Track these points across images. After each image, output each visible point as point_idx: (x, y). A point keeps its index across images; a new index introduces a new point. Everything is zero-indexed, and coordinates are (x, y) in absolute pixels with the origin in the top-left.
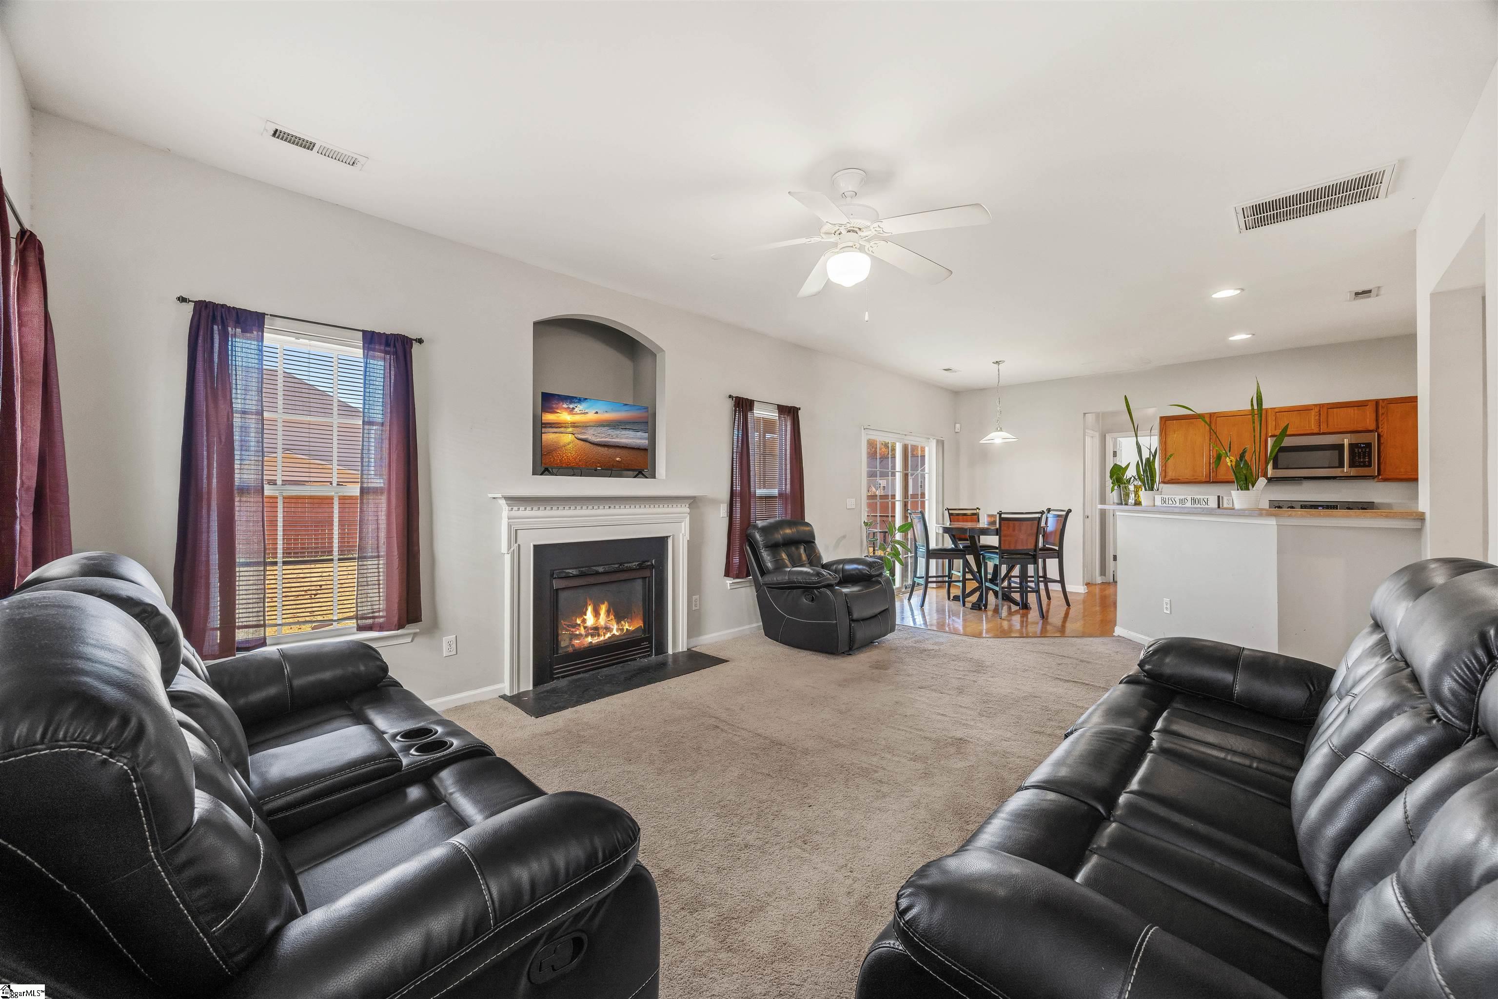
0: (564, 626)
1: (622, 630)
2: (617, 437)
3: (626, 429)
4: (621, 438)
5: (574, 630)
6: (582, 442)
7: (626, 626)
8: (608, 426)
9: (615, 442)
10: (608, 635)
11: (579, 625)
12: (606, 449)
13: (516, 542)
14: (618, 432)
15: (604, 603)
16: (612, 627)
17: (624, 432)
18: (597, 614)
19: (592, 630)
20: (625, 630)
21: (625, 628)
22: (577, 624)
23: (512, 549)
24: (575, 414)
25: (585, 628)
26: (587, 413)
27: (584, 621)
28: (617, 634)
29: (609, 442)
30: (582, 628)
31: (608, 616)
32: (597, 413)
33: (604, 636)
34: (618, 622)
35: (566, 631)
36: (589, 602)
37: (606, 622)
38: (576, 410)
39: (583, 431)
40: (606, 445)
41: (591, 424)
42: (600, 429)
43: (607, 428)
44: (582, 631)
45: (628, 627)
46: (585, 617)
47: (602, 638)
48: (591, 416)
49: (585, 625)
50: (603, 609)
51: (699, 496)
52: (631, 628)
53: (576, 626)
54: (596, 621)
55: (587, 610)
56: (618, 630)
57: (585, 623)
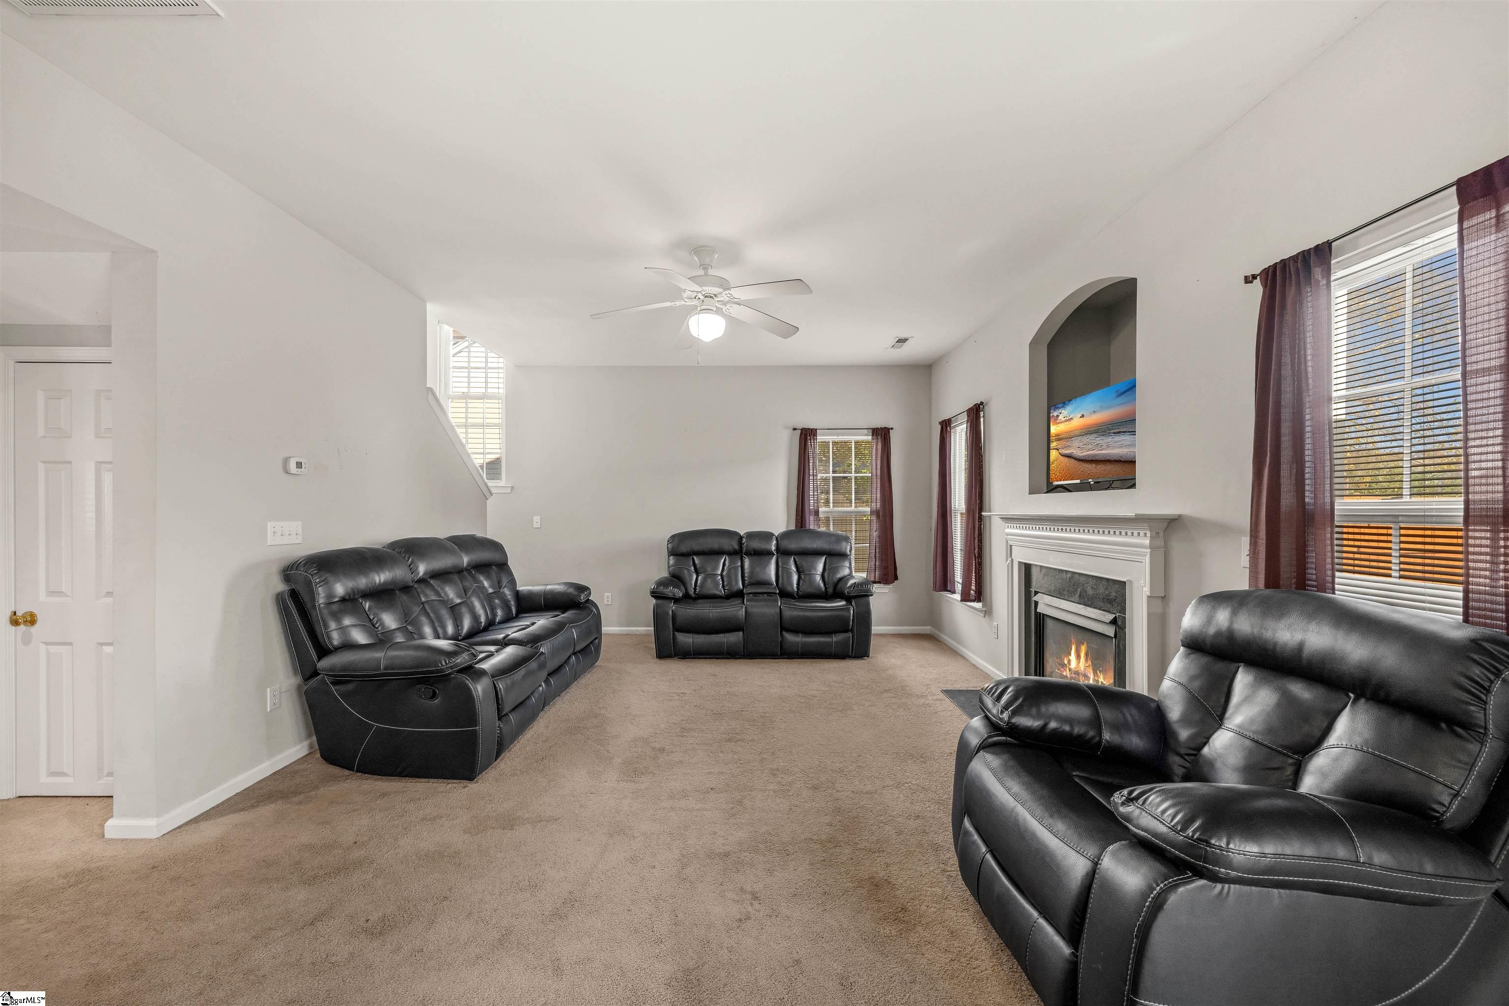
1: (1097, 680)
2: (1108, 447)
3: (1119, 432)
4: (1114, 447)
5: (1062, 669)
6: (1066, 459)
7: (1101, 679)
8: (1096, 432)
9: (1105, 454)
11: (1066, 664)
12: (1094, 465)
14: (1109, 439)
15: (1083, 644)
16: (1089, 673)
17: (1117, 438)
18: (1078, 657)
19: (1074, 671)
20: (1100, 682)
22: (1064, 662)
23: (1008, 563)
24: (1059, 423)
25: (1070, 670)
26: (1072, 419)
27: (1068, 662)
29: (1097, 455)
31: (1086, 660)
32: (1083, 416)
34: (1095, 673)
35: (1057, 669)
36: (1073, 640)
37: (1085, 669)
38: (1061, 417)
39: (1068, 444)
40: (1093, 461)
41: (1076, 433)
42: (1085, 439)
43: (1095, 435)
44: (1067, 670)
45: (1102, 680)
46: (1069, 659)
48: (1077, 422)
49: (1070, 667)
50: (1083, 649)
51: (1180, 516)
52: (1105, 683)
53: (1064, 665)
54: (1078, 664)
55: (1071, 649)
56: (1094, 680)
57: (1070, 664)
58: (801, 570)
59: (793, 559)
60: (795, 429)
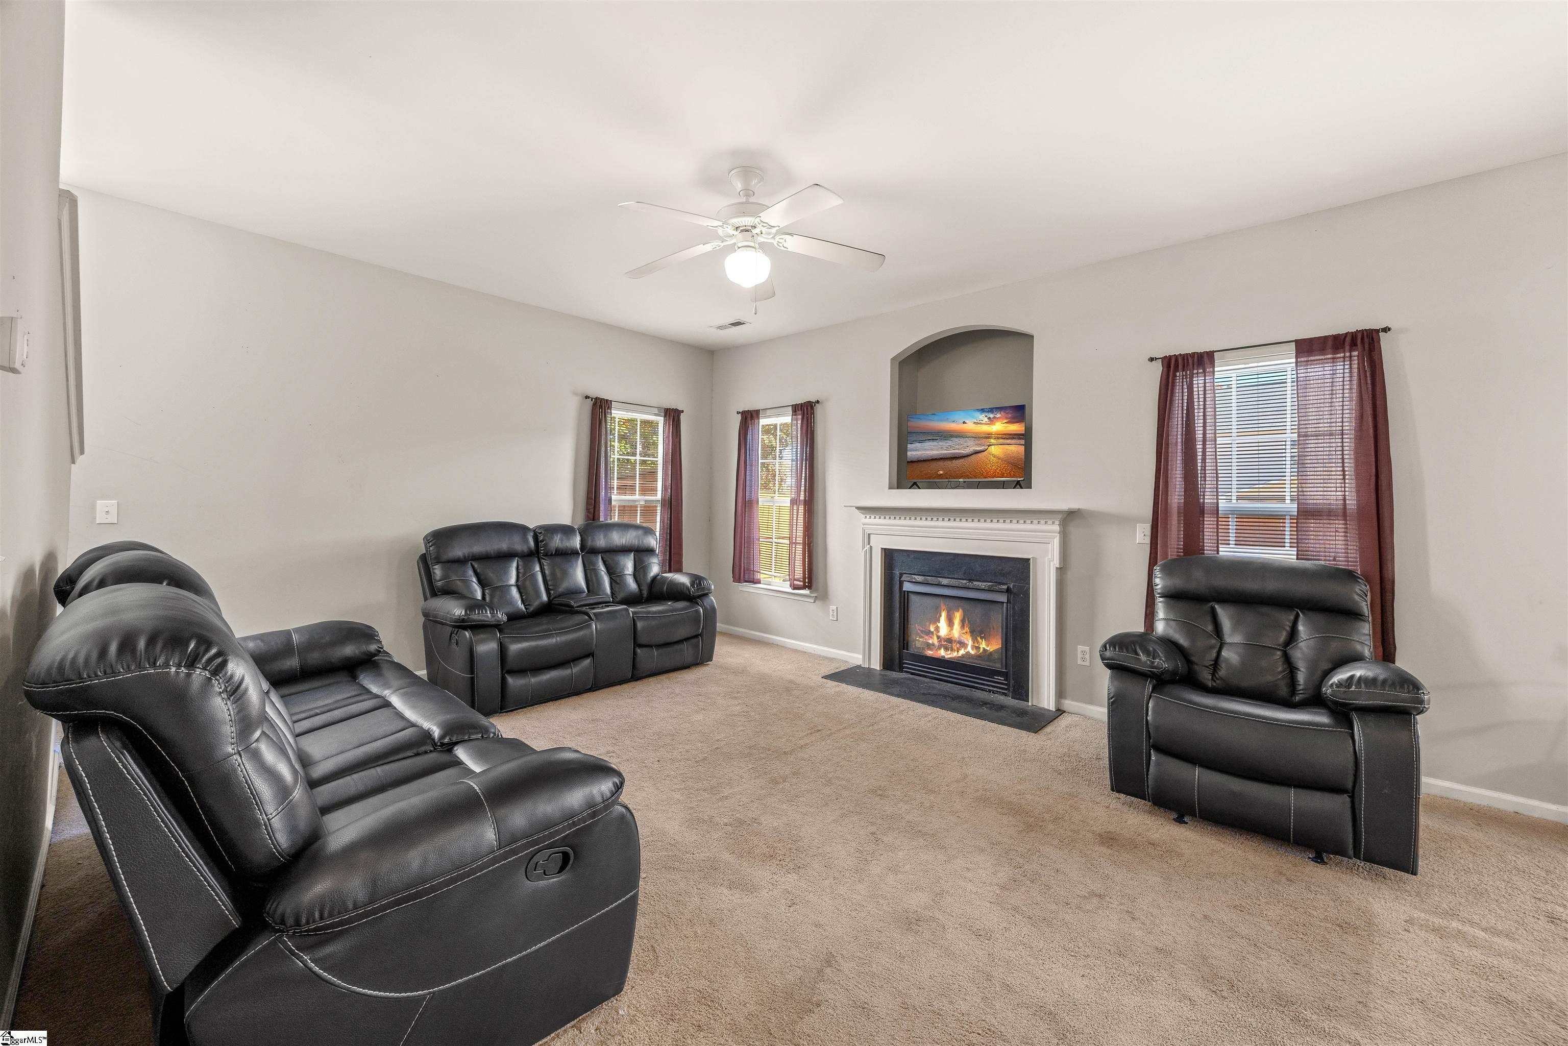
0: (919, 631)
1: (978, 648)
5: (927, 637)
7: (983, 645)
10: (962, 652)
11: (932, 633)
13: (869, 544)
15: (958, 611)
16: (966, 642)
18: (950, 623)
19: (945, 641)
20: (981, 650)
21: (981, 646)
22: (930, 631)
23: (865, 549)
25: (938, 637)
27: (937, 629)
28: (972, 652)
30: (935, 638)
31: (963, 627)
33: (958, 651)
34: (974, 640)
35: (920, 638)
36: (943, 607)
37: (960, 635)
44: (934, 640)
45: (984, 646)
46: (939, 625)
47: (955, 654)
49: (938, 634)
50: (958, 617)
51: (1079, 509)
52: (988, 649)
53: (929, 633)
54: (950, 631)
55: (940, 616)
56: (973, 647)
57: (939, 632)
58: (611, 571)
59: (600, 557)
60: (587, 397)
